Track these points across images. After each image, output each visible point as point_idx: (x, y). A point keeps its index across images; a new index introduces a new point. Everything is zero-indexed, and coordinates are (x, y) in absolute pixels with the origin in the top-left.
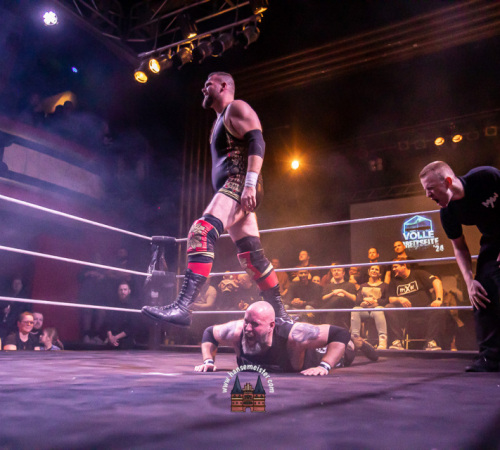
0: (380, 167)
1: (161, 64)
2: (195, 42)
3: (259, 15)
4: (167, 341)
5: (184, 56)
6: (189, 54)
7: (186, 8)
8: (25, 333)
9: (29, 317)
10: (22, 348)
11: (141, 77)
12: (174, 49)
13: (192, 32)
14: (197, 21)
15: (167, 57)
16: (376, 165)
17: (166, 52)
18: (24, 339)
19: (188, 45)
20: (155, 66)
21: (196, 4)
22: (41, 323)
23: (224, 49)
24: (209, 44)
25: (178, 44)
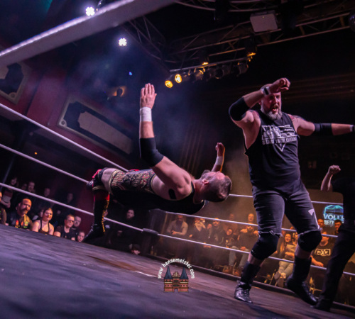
0: (315, 166)
1: (182, 78)
2: (206, 68)
3: (250, 57)
4: (152, 252)
5: (197, 75)
6: (201, 75)
7: (205, 46)
8: (67, 227)
9: (72, 218)
10: (64, 237)
11: (169, 84)
12: (192, 70)
13: (206, 62)
14: (211, 55)
15: (187, 74)
16: (312, 165)
17: (187, 71)
18: (67, 231)
19: (202, 69)
20: (178, 79)
21: (211, 45)
22: (79, 223)
23: (224, 74)
24: (215, 70)
25: (195, 67)
